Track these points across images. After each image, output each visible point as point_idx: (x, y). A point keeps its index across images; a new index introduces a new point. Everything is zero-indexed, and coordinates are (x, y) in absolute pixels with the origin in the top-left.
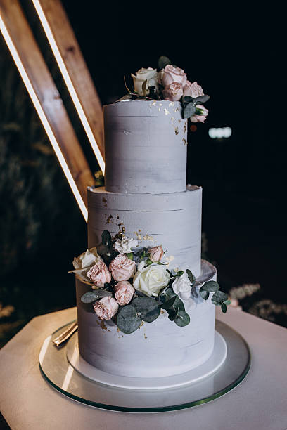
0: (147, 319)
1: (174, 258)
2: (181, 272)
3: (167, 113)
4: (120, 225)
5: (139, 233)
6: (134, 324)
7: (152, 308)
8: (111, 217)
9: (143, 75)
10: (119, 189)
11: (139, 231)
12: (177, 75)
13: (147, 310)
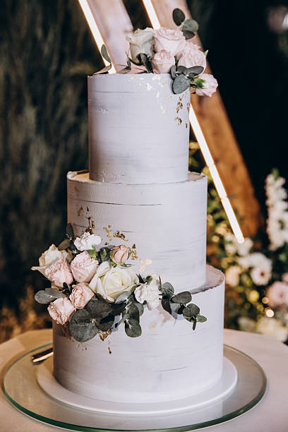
0: (102, 327)
1: (150, 262)
2: (149, 278)
3: (149, 87)
4: (89, 218)
5: (109, 229)
6: (88, 332)
7: (106, 314)
8: (82, 209)
9: (138, 37)
10: (97, 176)
11: (109, 226)
12: (169, 40)
13: (101, 316)
